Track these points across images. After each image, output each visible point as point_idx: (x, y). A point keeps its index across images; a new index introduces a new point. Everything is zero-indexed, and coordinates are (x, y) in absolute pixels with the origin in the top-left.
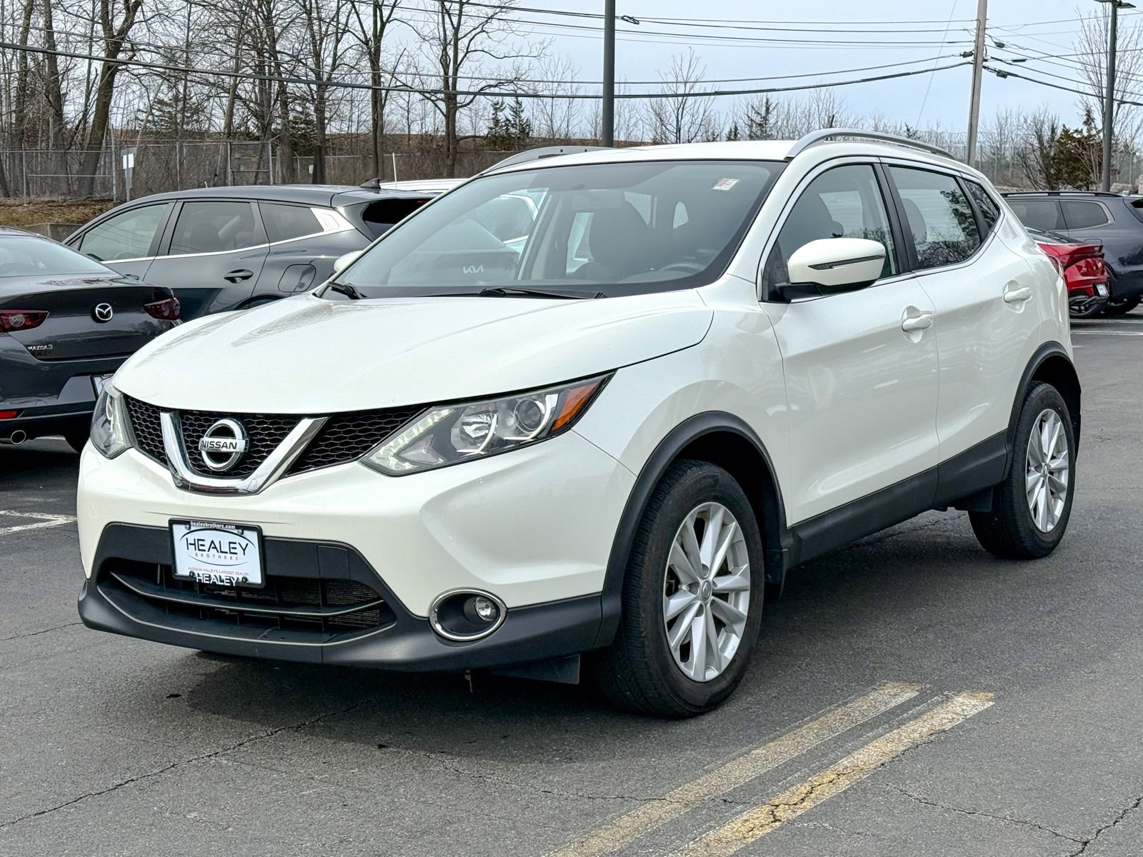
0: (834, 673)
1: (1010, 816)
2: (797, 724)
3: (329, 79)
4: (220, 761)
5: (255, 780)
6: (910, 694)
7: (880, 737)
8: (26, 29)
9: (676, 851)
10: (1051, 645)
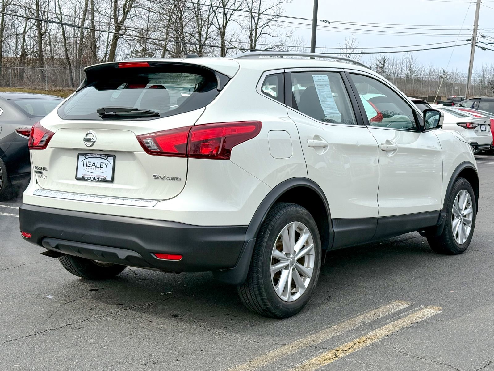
0: (374, 295)
1: (439, 361)
2: (354, 316)
3: (204, 43)
4: (107, 319)
5: (119, 327)
6: (405, 306)
7: (389, 323)
8: (84, 20)
9: (290, 368)
10: (471, 288)
